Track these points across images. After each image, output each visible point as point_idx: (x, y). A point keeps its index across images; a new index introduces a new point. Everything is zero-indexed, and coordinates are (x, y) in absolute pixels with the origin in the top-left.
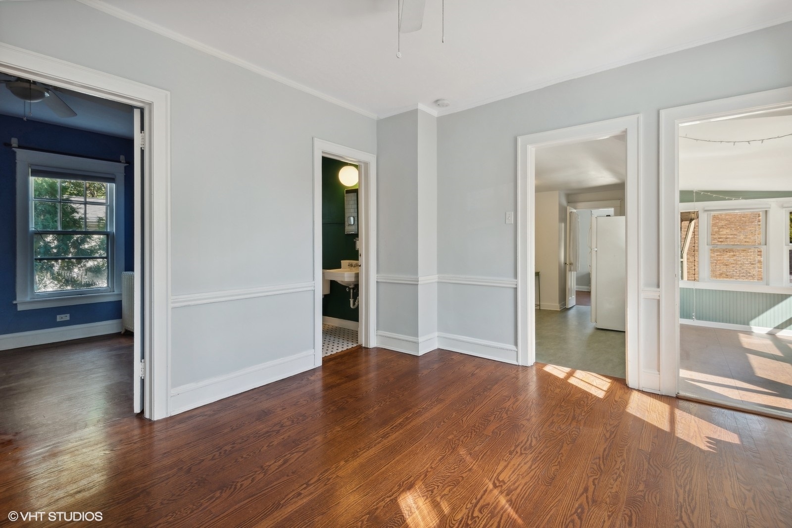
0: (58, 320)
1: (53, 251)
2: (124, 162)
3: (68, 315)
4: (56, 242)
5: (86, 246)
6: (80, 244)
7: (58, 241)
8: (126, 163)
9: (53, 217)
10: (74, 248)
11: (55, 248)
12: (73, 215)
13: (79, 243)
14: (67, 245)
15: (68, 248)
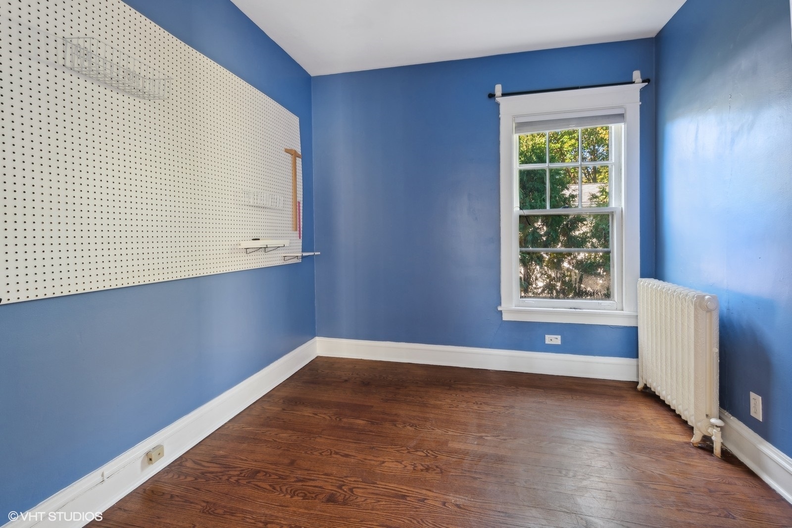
0: (547, 342)
1: (542, 239)
2: (640, 80)
3: (559, 337)
4: (545, 228)
5: (577, 233)
6: (571, 230)
7: (547, 226)
8: (643, 82)
9: (541, 195)
10: (564, 235)
11: (545, 235)
12: (563, 193)
13: (569, 229)
14: (556, 231)
15: (558, 237)
